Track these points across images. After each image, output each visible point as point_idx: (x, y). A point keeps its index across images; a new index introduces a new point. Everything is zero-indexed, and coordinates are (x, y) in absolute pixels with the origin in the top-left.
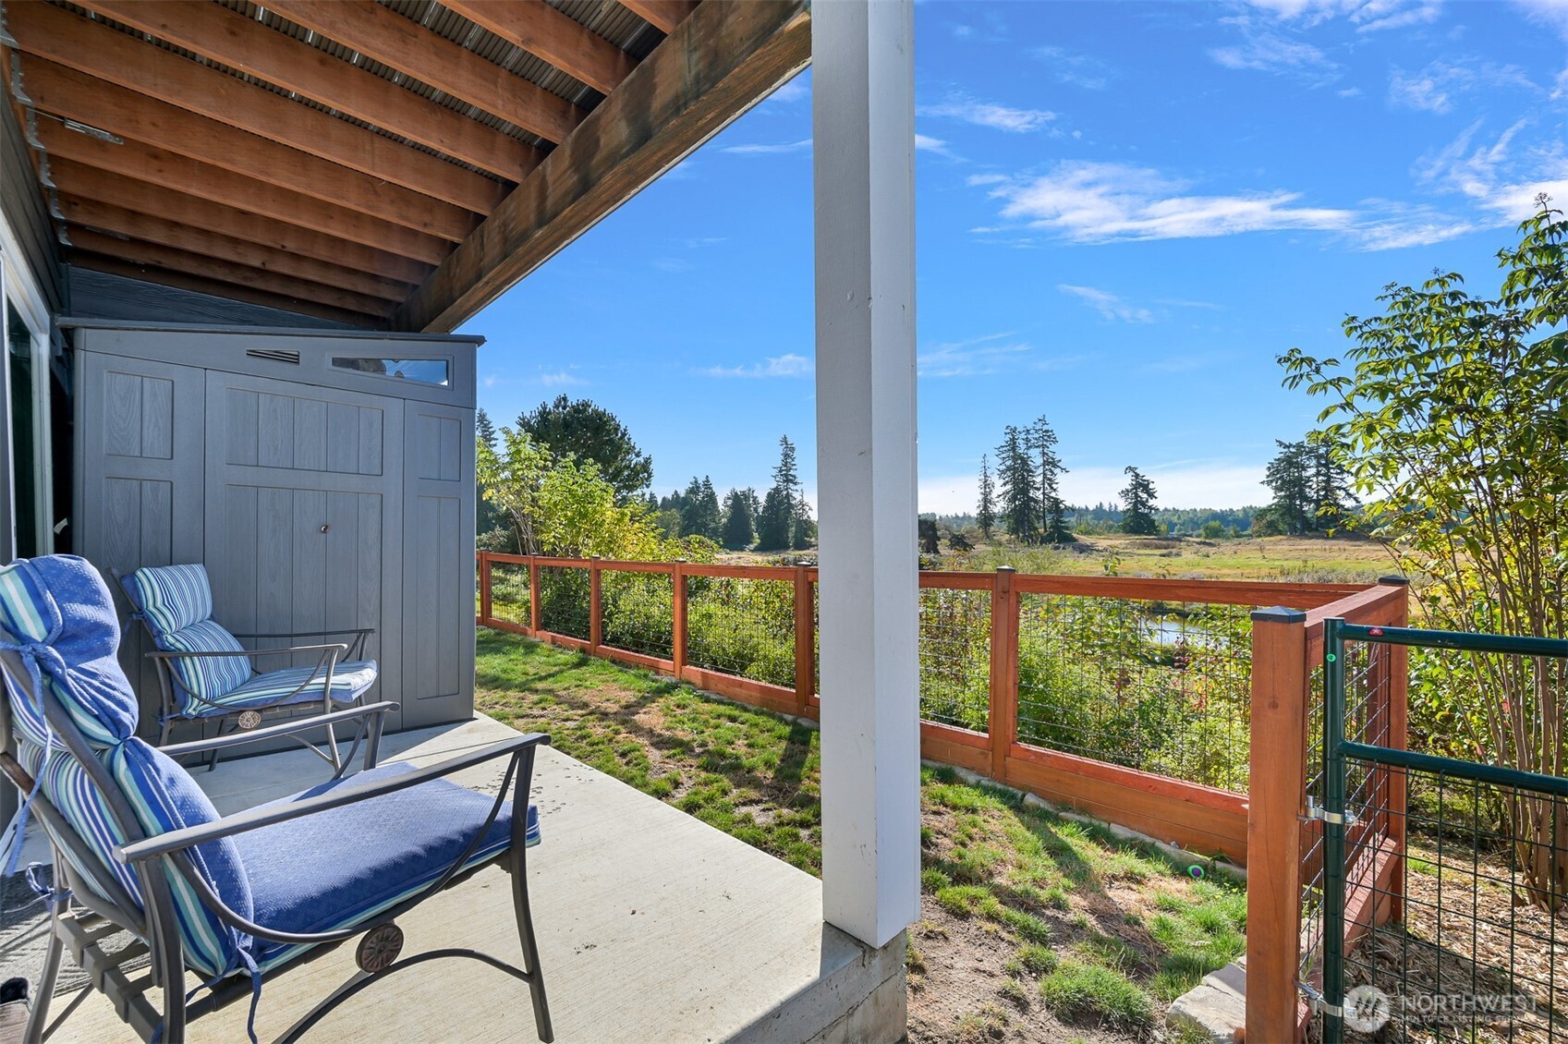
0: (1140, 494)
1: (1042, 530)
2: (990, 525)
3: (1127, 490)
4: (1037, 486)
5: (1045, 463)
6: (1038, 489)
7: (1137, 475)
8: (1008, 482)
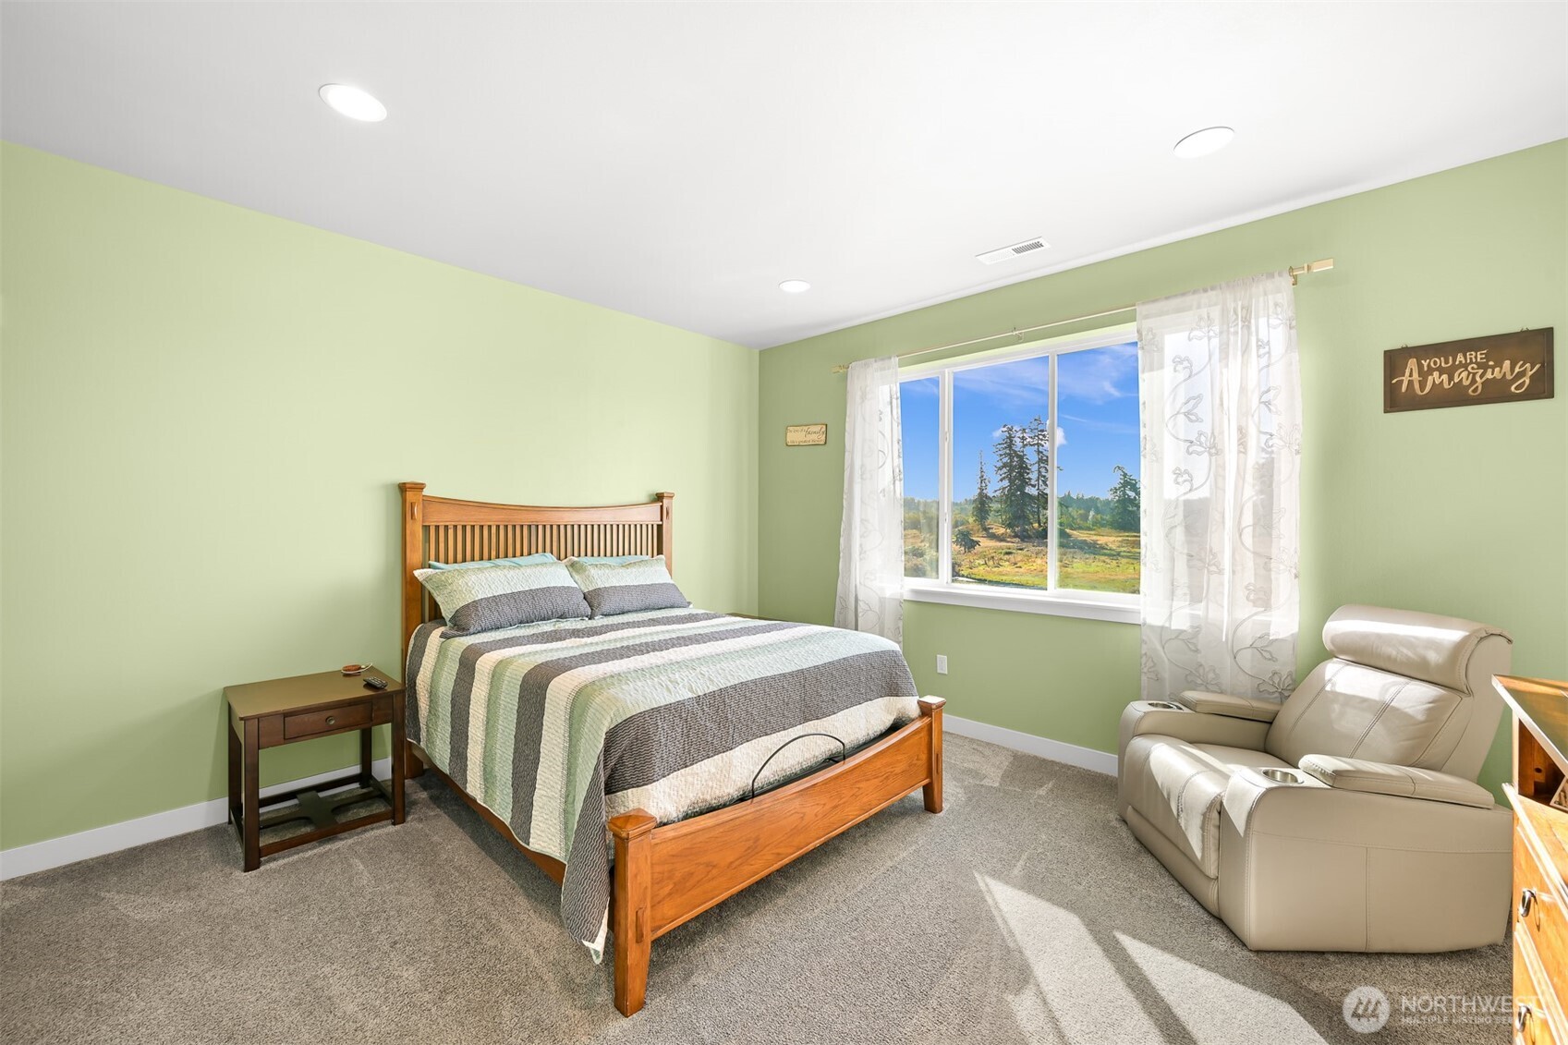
0: (1128, 492)
1: (1036, 525)
2: (986, 518)
3: (1115, 488)
4: (1033, 482)
5: (1040, 460)
6: (1034, 486)
7: (1125, 475)
8: (1004, 478)
